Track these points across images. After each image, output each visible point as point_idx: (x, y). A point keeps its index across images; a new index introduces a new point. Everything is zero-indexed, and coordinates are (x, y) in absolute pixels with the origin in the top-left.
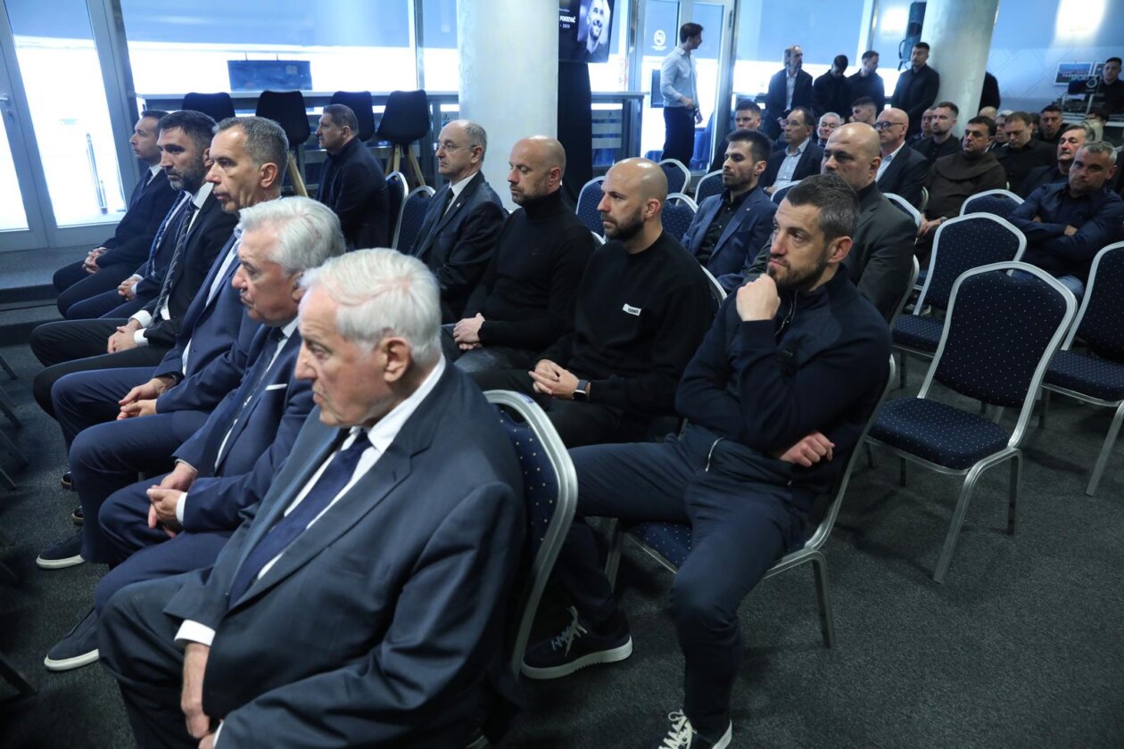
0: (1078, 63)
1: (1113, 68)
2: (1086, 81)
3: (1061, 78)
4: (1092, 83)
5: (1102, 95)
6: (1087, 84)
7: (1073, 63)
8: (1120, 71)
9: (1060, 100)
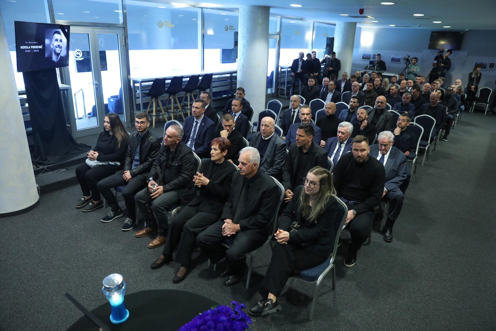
0: (368, 54)
1: (379, 57)
2: (374, 61)
3: (363, 58)
4: (376, 62)
5: (378, 65)
6: (374, 62)
7: (366, 53)
8: (381, 57)
9: (367, 66)
